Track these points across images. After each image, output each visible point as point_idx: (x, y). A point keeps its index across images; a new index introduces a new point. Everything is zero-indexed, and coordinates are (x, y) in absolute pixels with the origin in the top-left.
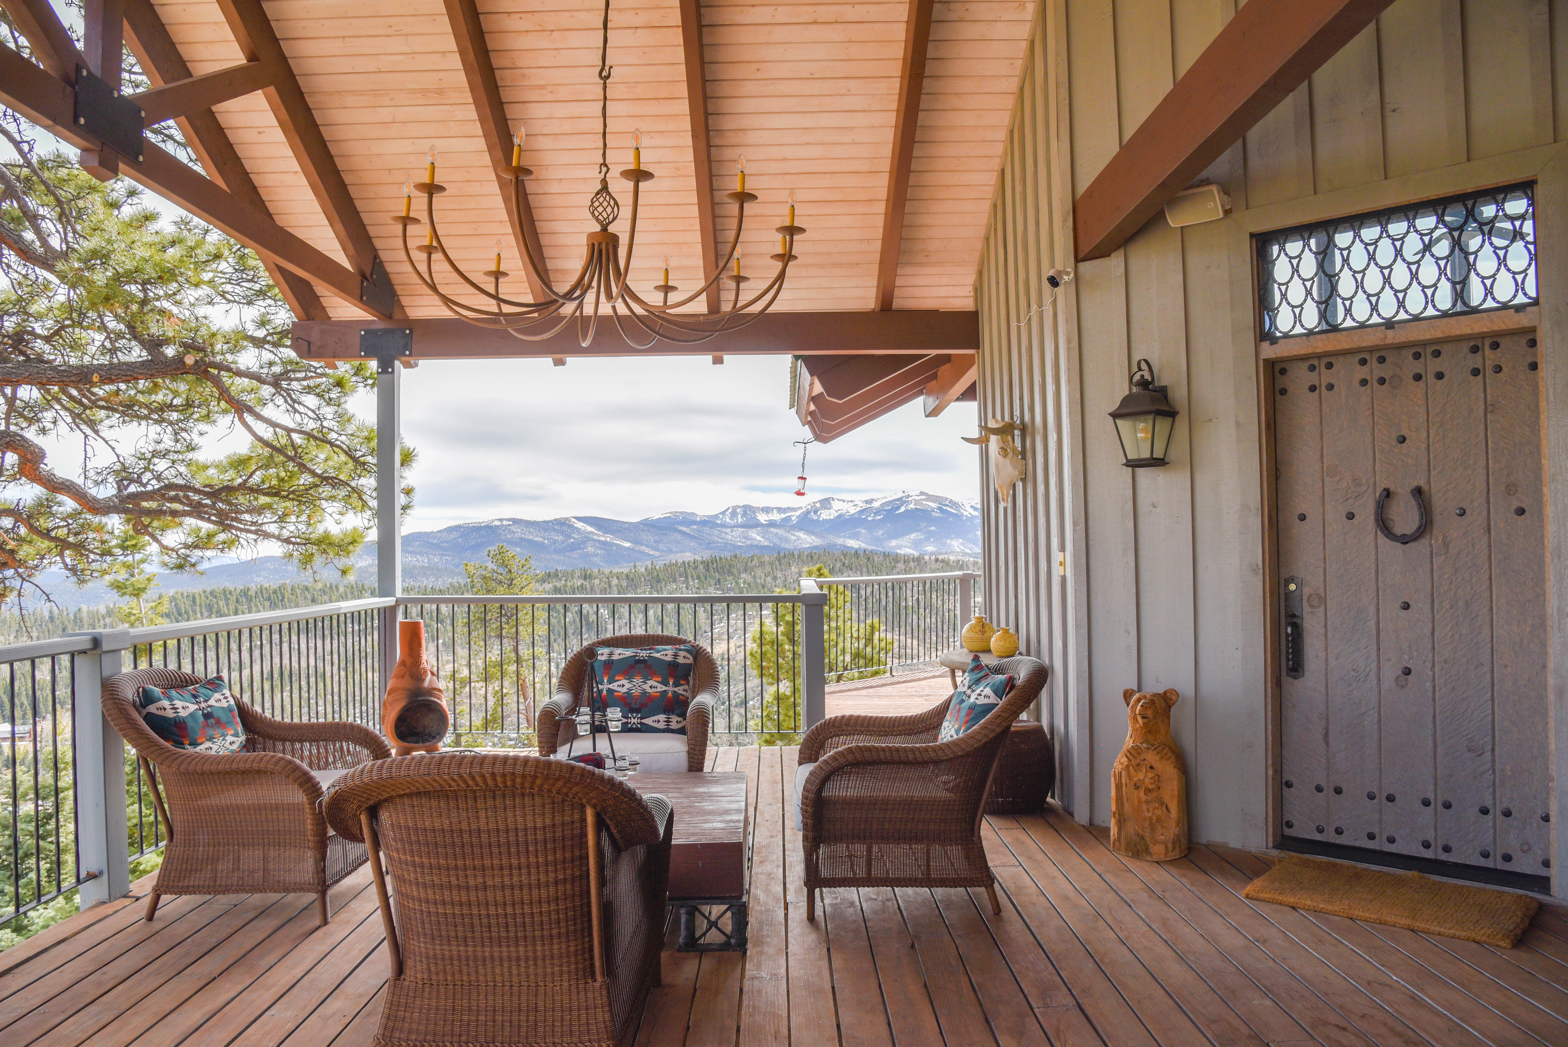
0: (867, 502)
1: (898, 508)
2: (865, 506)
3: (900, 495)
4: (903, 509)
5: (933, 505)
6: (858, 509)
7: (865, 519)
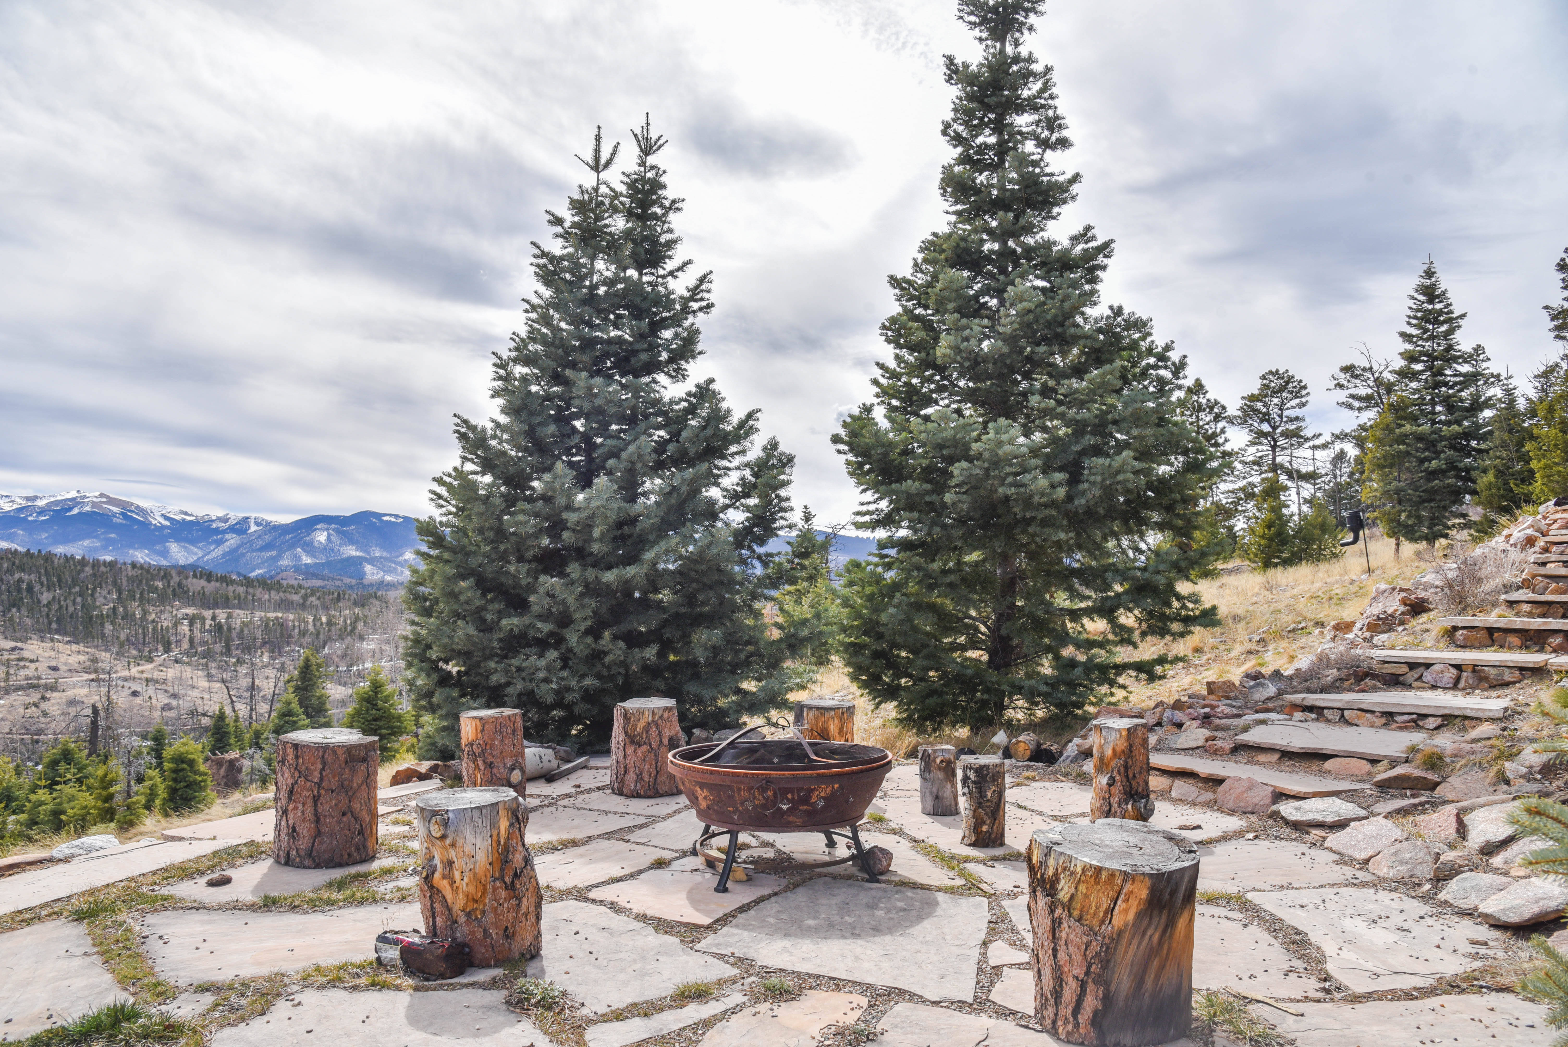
0: (28, 499)
1: (70, 509)
2: (24, 503)
3: (73, 494)
4: (76, 511)
5: (115, 509)
6: (15, 506)
7: (25, 519)
